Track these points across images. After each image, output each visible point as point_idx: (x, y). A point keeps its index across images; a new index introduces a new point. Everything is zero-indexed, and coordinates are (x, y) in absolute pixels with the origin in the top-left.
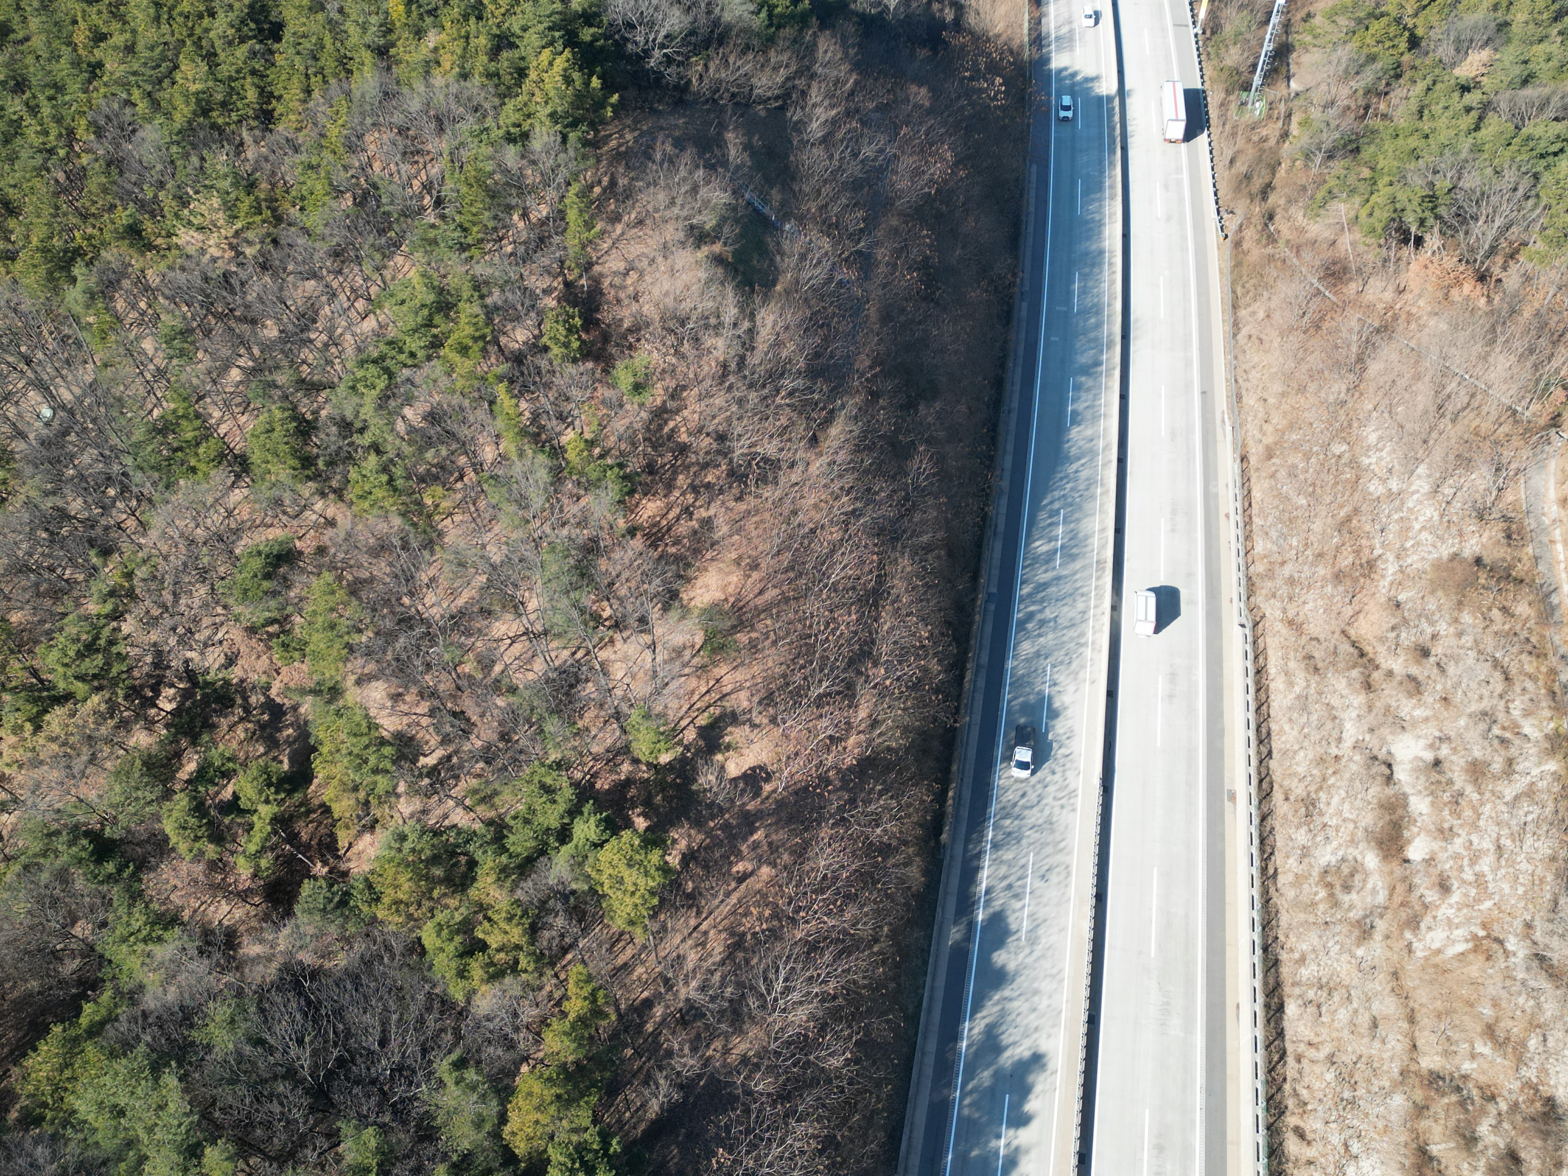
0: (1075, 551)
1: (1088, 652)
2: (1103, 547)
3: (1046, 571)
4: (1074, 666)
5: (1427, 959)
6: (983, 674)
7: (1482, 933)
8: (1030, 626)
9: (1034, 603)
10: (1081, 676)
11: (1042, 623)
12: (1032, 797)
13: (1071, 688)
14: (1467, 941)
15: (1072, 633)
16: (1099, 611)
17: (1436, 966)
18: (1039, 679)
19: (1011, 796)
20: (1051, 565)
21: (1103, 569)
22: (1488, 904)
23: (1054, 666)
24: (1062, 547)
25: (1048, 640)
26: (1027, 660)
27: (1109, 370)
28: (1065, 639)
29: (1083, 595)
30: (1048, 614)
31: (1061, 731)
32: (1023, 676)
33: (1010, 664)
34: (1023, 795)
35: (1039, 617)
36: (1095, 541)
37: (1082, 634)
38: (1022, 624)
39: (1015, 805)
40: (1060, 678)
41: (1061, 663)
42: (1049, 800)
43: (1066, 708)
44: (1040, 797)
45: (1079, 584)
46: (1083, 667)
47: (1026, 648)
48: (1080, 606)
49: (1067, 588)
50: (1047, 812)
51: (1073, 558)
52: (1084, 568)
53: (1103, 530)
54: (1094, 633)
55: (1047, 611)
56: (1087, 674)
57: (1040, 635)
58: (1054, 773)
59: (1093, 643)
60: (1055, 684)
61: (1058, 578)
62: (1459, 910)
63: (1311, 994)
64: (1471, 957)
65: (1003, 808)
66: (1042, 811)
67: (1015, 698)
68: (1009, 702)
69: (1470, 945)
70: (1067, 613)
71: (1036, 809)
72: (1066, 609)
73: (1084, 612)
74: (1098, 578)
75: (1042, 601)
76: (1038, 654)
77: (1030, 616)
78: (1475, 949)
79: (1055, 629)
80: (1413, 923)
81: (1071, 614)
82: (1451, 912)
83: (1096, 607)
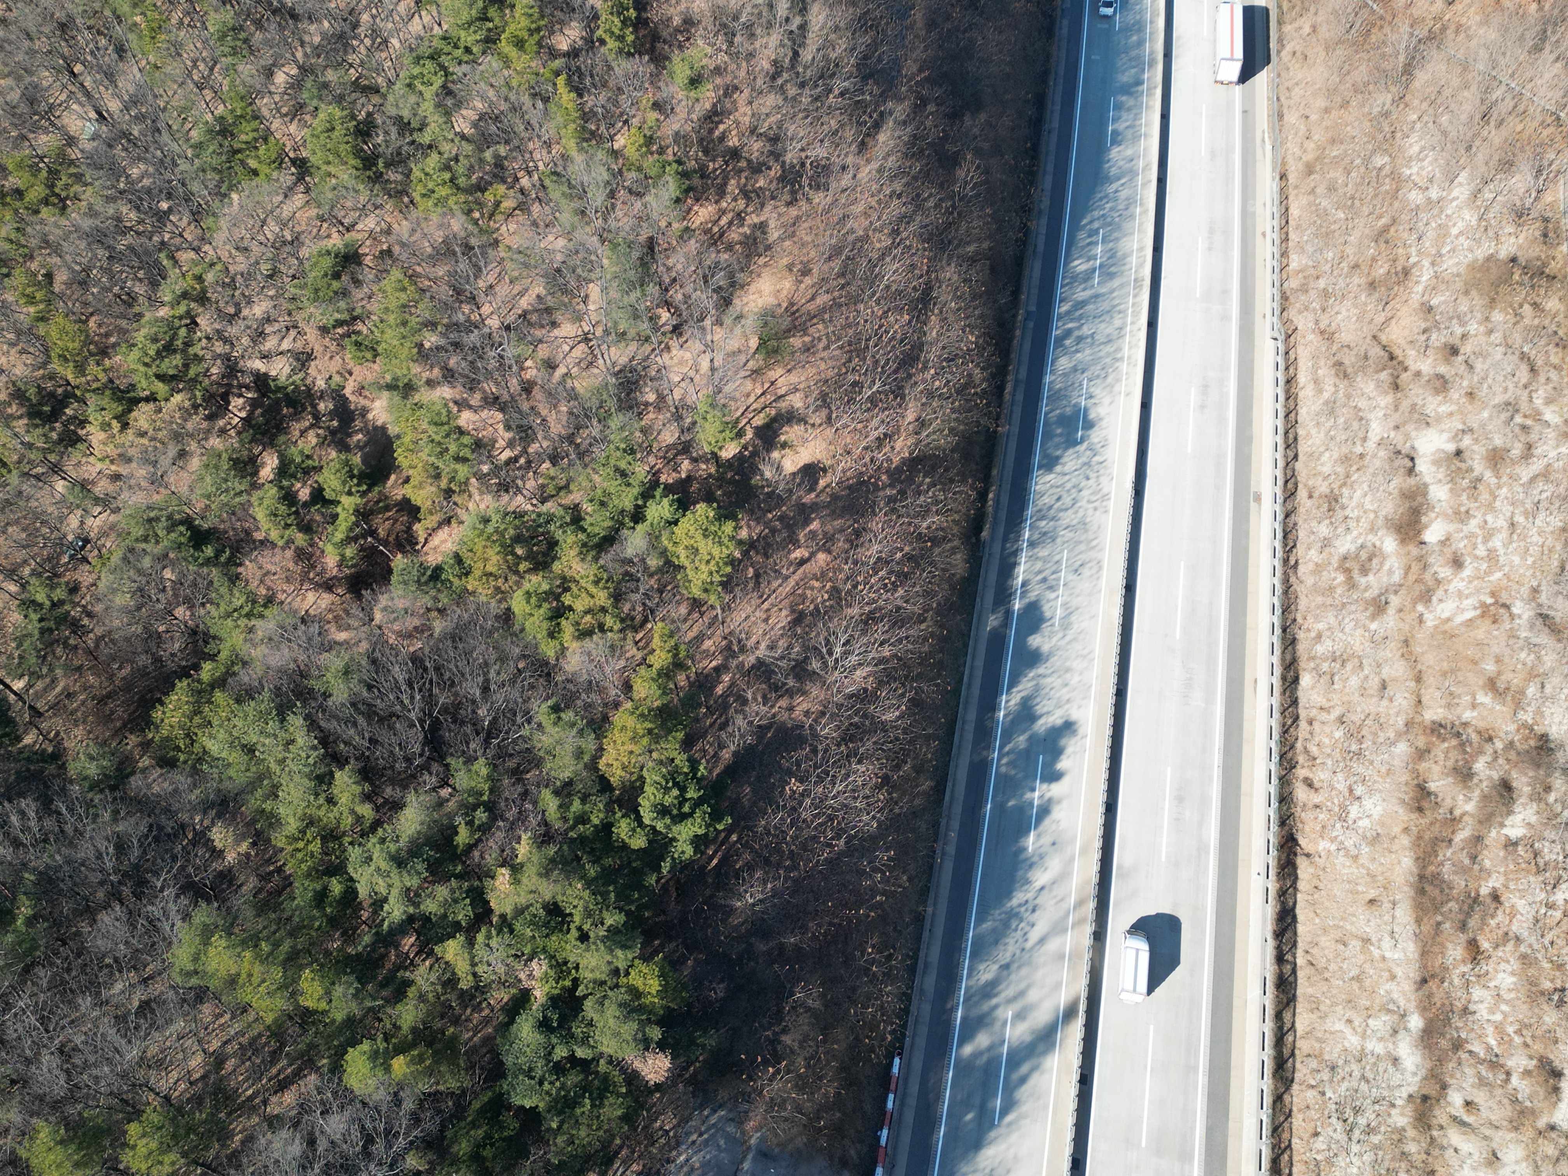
0: (1113, 269)
1: (1124, 367)
2: (1141, 265)
3: (1084, 290)
4: (1110, 380)
5: (1436, 627)
6: (1021, 389)
7: (1490, 601)
8: (1067, 342)
9: (1072, 320)
10: (1116, 388)
11: (1080, 339)
12: (1067, 500)
13: (1106, 401)
14: (1475, 608)
15: (1108, 349)
16: (1136, 327)
17: (1445, 632)
18: (1076, 393)
19: (1046, 500)
20: (1090, 283)
21: (1141, 286)
22: (1498, 575)
23: (1090, 380)
24: (1101, 266)
25: (1085, 355)
26: (1064, 375)
27: (1151, 89)
28: (1101, 354)
29: (1120, 312)
30: (1086, 330)
31: (1096, 440)
32: (1060, 390)
33: (1048, 379)
34: (1059, 499)
35: (1077, 333)
36: (1134, 260)
37: (1119, 350)
38: (1060, 340)
39: (1051, 507)
40: (1096, 391)
41: (1098, 377)
42: (1083, 503)
43: (1101, 419)
44: (1075, 501)
45: (1116, 302)
46: (1118, 380)
47: (1064, 363)
48: (1117, 322)
49: (1105, 306)
50: (1081, 514)
51: (1111, 276)
52: (1122, 286)
53: (1141, 249)
54: (1130, 348)
55: (1085, 328)
56: (1122, 387)
57: (1077, 351)
58: (1088, 478)
59: (1129, 358)
60: (1091, 397)
61: (1096, 296)
62: (1470, 582)
63: (1325, 667)
64: (1479, 622)
65: (1040, 511)
66: (1076, 513)
67: (1052, 411)
68: (1046, 414)
69: (1478, 612)
70: (1104, 329)
71: (1070, 512)
72: (1103, 326)
73: (1121, 329)
74: (1135, 296)
75: (1081, 317)
76: (1075, 369)
77: (1068, 333)
78: (1483, 616)
79: (1092, 344)
80: (1426, 597)
81: (1108, 331)
82: (1461, 585)
83: (1132, 323)
